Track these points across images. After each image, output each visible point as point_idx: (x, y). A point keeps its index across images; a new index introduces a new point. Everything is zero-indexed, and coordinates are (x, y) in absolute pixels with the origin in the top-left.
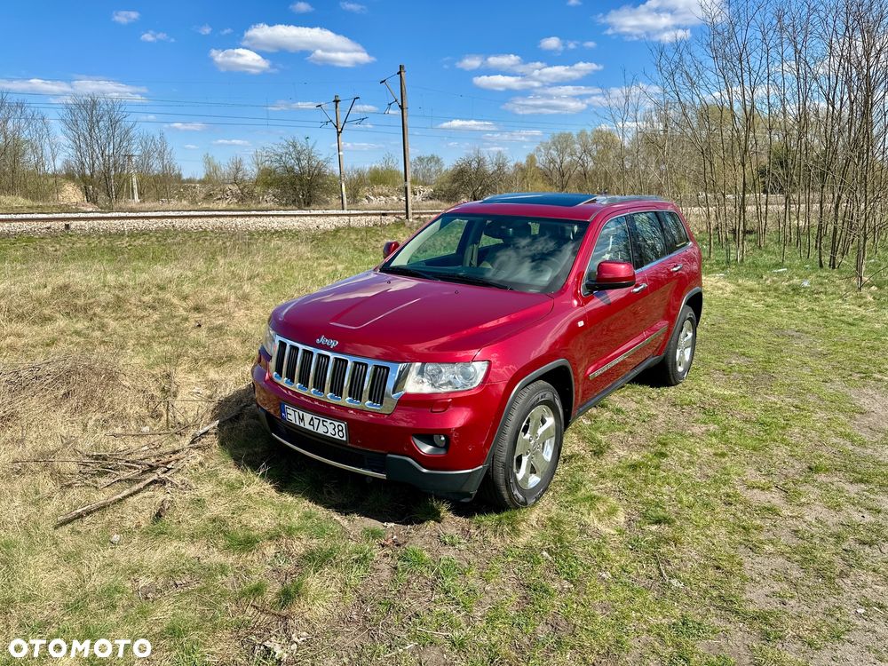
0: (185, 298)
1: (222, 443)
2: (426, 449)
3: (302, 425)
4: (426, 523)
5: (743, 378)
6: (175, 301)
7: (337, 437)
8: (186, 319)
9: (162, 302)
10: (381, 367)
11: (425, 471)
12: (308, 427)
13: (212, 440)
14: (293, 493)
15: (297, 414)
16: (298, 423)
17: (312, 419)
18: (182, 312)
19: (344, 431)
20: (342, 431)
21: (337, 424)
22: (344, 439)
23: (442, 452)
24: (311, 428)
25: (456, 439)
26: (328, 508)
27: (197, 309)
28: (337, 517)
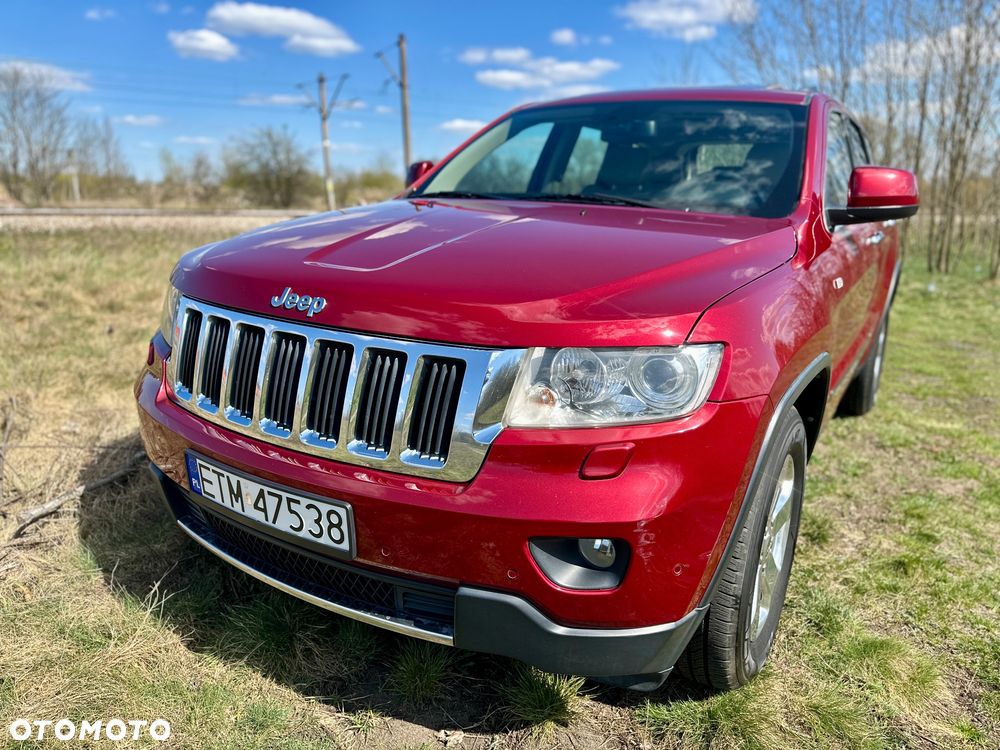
0: (94, 292)
1: (84, 535)
2: (567, 577)
3: (237, 507)
4: (536, 730)
5: (949, 405)
6: (79, 296)
7: (324, 540)
8: (91, 322)
9: (57, 296)
10: (441, 361)
11: (560, 630)
12: (251, 513)
13: (68, 528)
14: (227, 656)
15: (224, 481)
16: (227, 503)
17: (261, 494)
18: (88, 312)
19: (344, 527)
20: (338, 526)
21: (325, 508)
22: (345, 546)
23: (606, 584)
24: (259, 516)
25: (646, 548)
26: (307, 692)
27: (112, 307)
28: (327, 717)
